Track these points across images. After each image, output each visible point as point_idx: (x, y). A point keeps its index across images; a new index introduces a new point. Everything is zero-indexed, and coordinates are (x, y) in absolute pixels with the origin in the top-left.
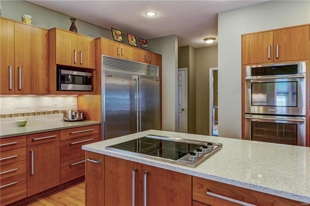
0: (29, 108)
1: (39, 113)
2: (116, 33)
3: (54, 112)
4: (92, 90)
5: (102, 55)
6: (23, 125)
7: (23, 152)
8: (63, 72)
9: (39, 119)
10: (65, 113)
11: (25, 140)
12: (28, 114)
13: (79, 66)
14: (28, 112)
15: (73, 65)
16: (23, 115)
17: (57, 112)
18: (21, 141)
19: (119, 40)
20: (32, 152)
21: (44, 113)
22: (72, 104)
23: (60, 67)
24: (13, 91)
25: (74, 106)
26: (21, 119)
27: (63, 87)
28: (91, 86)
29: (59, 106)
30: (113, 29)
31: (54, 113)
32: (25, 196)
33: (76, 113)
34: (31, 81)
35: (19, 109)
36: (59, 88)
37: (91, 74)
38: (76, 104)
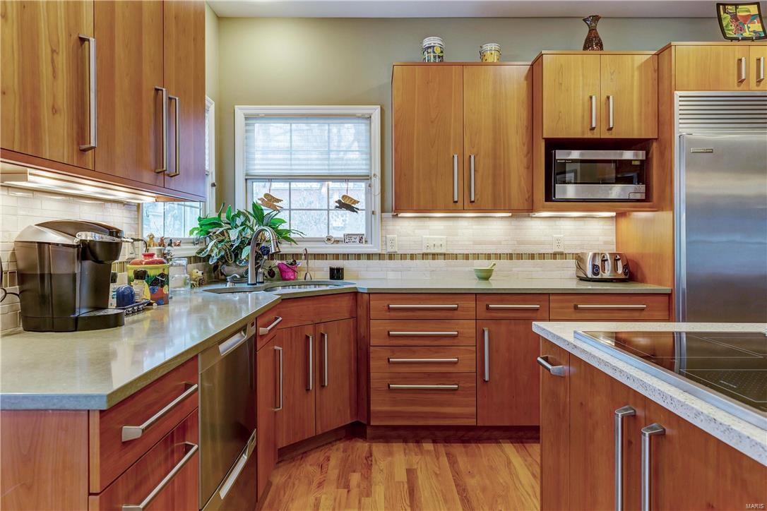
0: (500, 243)
1: (520, 256)
2: (735, 17)
3: (555, 256)
4: (648, 197)
5: (677, 93)
6: (486, 276)
7: (468, 327)
9: (520, 269)
10: (579, 259)
11: (473, 304)
12: (498, 256)
13: (606, 135)
14: (498, 252)
15: (589, 135)
16: (488, 257)
17: (562, 255)
18: (464, 304)
19: (747, 34)
20: (486, 333)
21: (532, 256)
22: (602, 239)
23: (554, 144)
24: (460, 204)
25: (606, 243)
26: (484, 264)
27: (561, 191)
28: (642, 187)
29: (566, 243)
30: (724, 5)
31: (555, 258)
32: (472, 422)
33: (604, 261)
34: (494, 184)
35: (480, 243)
36: (549, 195)
37: (641, 155)
38: (612, 238)
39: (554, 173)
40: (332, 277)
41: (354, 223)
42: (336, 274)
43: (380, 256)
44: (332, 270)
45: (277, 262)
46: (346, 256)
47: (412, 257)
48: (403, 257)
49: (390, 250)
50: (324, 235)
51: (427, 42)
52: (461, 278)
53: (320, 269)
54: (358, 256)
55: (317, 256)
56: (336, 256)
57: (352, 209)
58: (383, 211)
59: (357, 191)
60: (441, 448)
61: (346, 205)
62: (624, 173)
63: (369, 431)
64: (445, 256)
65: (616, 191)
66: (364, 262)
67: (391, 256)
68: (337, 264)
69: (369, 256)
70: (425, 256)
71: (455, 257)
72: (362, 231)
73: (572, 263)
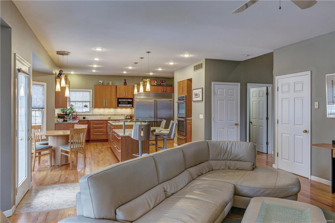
0: (112, 113)
1: (116, 115)
3: (121, 115)
4: (132, 106)
6: (110, 118)
7: (105, 125)
8: (120, 100)
9: (116, 117)
10: (125, 115)
12: (112, 115)
13: (126, 97)
15: (123, 97)
16: (110, 115)
17: (123, 115)
18: (105, 122)
21: (118, 115)
22: (129, 112)
23: (118, 99)
24: (105, 107)
25: (130, 113)
26: (109, 116)
27: (120, 105)
28: (131, 105)
29: (123, 113)
32: (106, 139)
33: (128, 116)
34: (110, 104)
35: (109, 113)
36: (118, 106)
37: (131, 100)
38: (131, 112)
39: (119, 103)
40: (83, 119)
41: (87, 109)
42: (84, 118)
43: (92, 115)
44: (83, 117)
45: (74, 116)
46: (86, 115)
47: (97, 115)
48: (96, 115)
49: (94, 114)
50: (82, 111)
51: (100, 81)
52: (106, 118)
53: (81, 117)
54: (88, 115)
55: (80, 115)
56: (84, 115)
57: (87, 107)
58: (92, 107)
59: (88, 104)
60: (101, 143)
61: (86, 106)
62: (129, 103)
63: (90, 141)
64: (103, 115)
65: (128, 105)
66: (89, 116)
67: (94, 115)
68: (84, 116)
69: (90, 115)
70: (100, 115)
71: (105, 115)
72: (89, 111)
73: (124, 116)
